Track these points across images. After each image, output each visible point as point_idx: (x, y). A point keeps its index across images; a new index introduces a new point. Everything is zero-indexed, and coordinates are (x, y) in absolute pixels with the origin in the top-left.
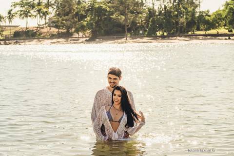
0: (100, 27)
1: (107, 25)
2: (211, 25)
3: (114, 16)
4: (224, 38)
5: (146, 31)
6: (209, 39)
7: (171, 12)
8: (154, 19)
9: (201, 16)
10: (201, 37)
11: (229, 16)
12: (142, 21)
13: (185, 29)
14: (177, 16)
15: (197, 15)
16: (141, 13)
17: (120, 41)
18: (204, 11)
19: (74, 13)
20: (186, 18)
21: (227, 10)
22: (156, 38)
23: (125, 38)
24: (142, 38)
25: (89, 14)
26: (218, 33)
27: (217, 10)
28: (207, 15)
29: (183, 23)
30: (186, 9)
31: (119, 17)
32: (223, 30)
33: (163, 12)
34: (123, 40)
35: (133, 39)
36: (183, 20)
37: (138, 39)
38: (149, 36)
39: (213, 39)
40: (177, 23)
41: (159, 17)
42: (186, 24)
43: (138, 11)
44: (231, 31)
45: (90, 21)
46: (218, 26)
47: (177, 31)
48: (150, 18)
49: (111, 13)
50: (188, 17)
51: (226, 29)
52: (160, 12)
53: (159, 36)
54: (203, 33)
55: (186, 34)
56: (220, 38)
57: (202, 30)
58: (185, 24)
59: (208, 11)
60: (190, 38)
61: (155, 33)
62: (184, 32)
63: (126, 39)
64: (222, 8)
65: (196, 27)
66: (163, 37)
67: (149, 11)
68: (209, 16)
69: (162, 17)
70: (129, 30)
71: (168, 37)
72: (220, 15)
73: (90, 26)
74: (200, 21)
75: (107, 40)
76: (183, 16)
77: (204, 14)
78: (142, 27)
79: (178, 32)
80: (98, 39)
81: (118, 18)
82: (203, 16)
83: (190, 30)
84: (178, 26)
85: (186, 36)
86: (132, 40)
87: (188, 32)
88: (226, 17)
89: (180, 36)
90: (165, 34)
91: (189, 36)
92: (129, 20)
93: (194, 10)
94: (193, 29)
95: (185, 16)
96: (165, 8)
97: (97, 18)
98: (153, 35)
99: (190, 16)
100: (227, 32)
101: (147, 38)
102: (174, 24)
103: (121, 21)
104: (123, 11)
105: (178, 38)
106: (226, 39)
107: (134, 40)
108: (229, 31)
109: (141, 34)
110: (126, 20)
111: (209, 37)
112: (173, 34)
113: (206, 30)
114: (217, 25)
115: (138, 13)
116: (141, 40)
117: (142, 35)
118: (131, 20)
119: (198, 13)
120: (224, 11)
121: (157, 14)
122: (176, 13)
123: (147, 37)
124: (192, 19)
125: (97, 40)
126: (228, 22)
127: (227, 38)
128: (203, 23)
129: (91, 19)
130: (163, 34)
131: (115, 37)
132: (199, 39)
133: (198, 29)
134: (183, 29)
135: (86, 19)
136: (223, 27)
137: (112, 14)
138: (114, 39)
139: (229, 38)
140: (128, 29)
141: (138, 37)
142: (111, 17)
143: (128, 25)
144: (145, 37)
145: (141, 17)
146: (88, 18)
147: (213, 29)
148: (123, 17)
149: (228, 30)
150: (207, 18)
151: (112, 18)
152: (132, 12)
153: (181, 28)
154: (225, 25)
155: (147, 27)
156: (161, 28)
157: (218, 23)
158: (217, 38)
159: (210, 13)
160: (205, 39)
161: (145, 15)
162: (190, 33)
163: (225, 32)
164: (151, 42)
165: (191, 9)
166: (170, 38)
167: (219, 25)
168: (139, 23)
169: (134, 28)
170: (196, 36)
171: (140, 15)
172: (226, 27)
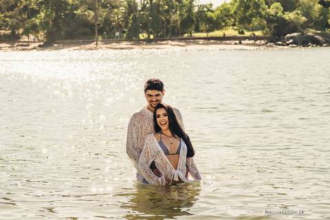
0: (59, 27)
1: (69, 24)
2: (215, 24)
3: (78, 12)
4: (233, 42)
5: (124, 32)
6: (212, 44)
7: (159, 6)
8: (135, 15)
9: (201, 12)
10: (201, 41)
11: (239, 12)
12: (118, 19)
13: (178, 30)
14: (167, 11)
15: (196, 10)
16: (117, 8)
17: (88, 46)
18: (205, 4)
19: (22, 7)
20: (181, 15)
21: (237, 4)
22: (139, 42)
23: (95, 43)
24: (118, 42)
25: (43, 9)
26: (224, 35)
27: (223, 3)
28: (209, 10)
29: (177, 21)
30: (180, 1)
31: (86, 13)
32: (230, 32)
33: (148, 5)
34: (93, 45)
35: (106, 44)
36: (175, 17)
37: (114, 44)
38: (129, 39)
39: (217, 44)
40: (168, 21)
41: (142, 13)
42: (181, 23)
43: (113, 4)
44: (243, 33)
45: (45, 18)
46: (225, 26)
47: (167, 33)
48: (130, 15)
49: (74, 7)
50: (183, 13)
51: (235, 30)
52: (144, 7)
53: (143, 40)
54: (204, 35)
55: (180, 37)
56: (228, 42)
57: (202, 31)
58: (179, 23)
59: (211, 5)
60: (187, 42)
61: (137, 36)
62: (178, 34)
63: (97, 44)
65: (193, 27)
66: (148, 41)
67: (129, 5)
68: (212, 12)
69: (147, 13)
70: (101, 32)
71: (155, 41)
72: (227, 10)
73: (45, 25)
74: (199, 19)
75: (69, 45)
76: (176, 11)
77: (205, 9)
78: (119, 27)
79: (170, 34)
80: (56, 43)
81: (85, 15)
82: (204, 12)
83: (186, 31)
84: (168, 26)
85: (180, 40)
86: (105, 46)
87: (183, 34)
88: (235, 13)
89: (172, 40)
90: (152, 37)
91: (185, 39)
92: (101, 17)
93: (191, 3)
94: (190, 29)
95: (178, 12)
97: (54, 14)
98: (134, 38)
99: (186, 12)
100: (236, 33)
101: (126, 43)
102: (163, 23)
103: (90, 18)
104: (91, 4)
105: (170, 42)
106: (236, 44)
107: (108, 46)
108: (239, 33)
109: (117, 37)
110: (96, 17)
111: (212, 41)
112: (162, 36)
113: (208, 31)
114: (223, 24)
115: (113, 7)
116: (118, 46)
117: (119, 39)
118: (103, 17)
119: (197, 8)
120: (231, 4)
121: (139, 8)
122: (167, 7)
123: (126, 40)
124: (188, 16)
125: (55, 45)
126: (238, 20)
127: (238, 42)
128: (204, 21)
129: (47, 16)
130: (149, 37)
131: (81, 41)
132: (198, 44)
133: (197, 30)
134: (176, 30)
135: (38, 16)
136: (231, 27)
137: (77, 9)
138: (78, 44)
139: (240, 43)
140: (98, 30)
141: (114, 42)
142: (75, 12)
143: (99, 25)
144: (123, 40)
145: (117, 14)
146: (43, 14)
147: (218, 29)
148: (92, 13)
149: (237, 32)
150: (210, 14)
151: (76, 14)
152: (104, 6)
153: (174, 28)
154: (234, 25)
155: (126, 26)
156: (145, 28)
157: (224, 21)
158: (224, 42)
159: (214, 8)
160: (207, 44)
161: (122, 9)
162: (186, 35)
163: (234, 34)
164: (131, 48)
165: (187, 2)
166: (159, 42)
168: (114, 21)
169: (107, 28)
170: (195, 40)
171: (116, 10)
172: (235, 27)
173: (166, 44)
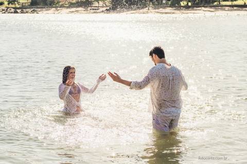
6: (235, 10)
10: (227, 8)
17: (141, 11)
22: (179, 7)
23: (147, 8)
24: (164, 8)
26: (245, 4)
34: (145, 10)
37: (161, 9)
38: (172, 6)
39: (239, 10)
47: (201, 1)
53: (184, 7)
54: (229, 3)
55: (211, 5)
57: (228, 1)
60: (216, 9)
61: (179, 3)
62: (209, 3)
66: (187, 7)
71: (192, 7)
79: (203, 2)
85: (211, 7)
86: (154, 10)
87: (213, 2)
89: (205, 7)
90: (190, 4)
91: (214, 6)
98: (177, 5)
105: (203, 8)
107: (157, 10)
109: (164, 4)
111: (235, 8)
112: (197, 4)
113: (232, 1)
116: (164, 10)
123: (170, 7)
125: (118, 9)
130: (188, 4)
132: (225, 10)
141: (161, 7)
144: (168, 7)
158: (244, 9)
160: (231, 10)
162: (216, 3)
164: (173, 13)
166: (195, 8)
170: (222, 7)
173: (200, 10)
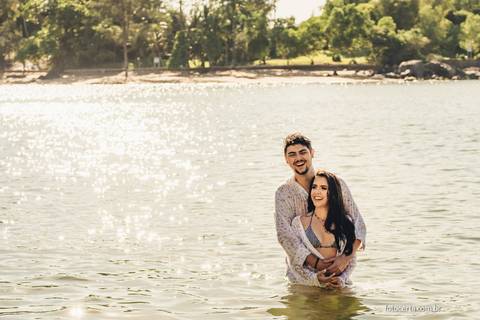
0: (70, 50)
1: (85, 45)
2: (298, 47)
3: (98, 28)
4: (325, 73)
5: (167, 58)
6: (295, 75)
7: (217, 20)
8: (183, 34)
9: (278, 29)
10: (279, 72)
12: (158, 39)
13: (246, 55)
14: (230, 28)
15: (271, 26)
16: (156, 22)
17: (113, 78)
18: (284, 17)
19: (15, 19)
20: (249, 33)
21: (331, 17)
22: (188, 72)
23: (124, 73)
24: (158, 72)
25: (45, 23)
26: (313, 63)
27: (309, 16)
28: (291, 26)
29: (244, 42)
30: (247, 13)
31: (110, 29)
32: (321, 58)
33: (201, 19)
34: (121, 76)
35: (140, 75)
36: (241, 36)
37: (152, 75)
38: (173, 68)
39: (302, 75)
40: (231, 43)
42: (249, 45)
43: (150, 17)
44: (338, 59)
45: (48, 36)
46: (313, 49)
47: (230, 59)
48: (174, 33)
49: (92, 20)
50: (252, 30)
51: (328, 55)
52: (195, 21)
53: (195, 70)
54: (283, 62)
55: (249, 65)
56: (318, 72)
57: (280, 57)
58: (247, 44)
59: (293, 19)
60: (258, 73)
61: (186, 64)
62: (245, 61)
63: (127, 75)
64: (320, 13)
65: (268, 51)
66: (202, 71)
67: (173, 17)
68: (295, 29)
69: (200, 30)
70: (132, 57)
71: (212, 71)
72: (317, 27)
73: (48, 47)
74: (276, 39)
76: (242, 28)
77: (285, 25)
78: (159, 50)
79: (233, 61)
80: (66, 73)
81: (108, 32)
82: (283, 29)
83: (256, 56)
84: (231, 49)
85: (249, 70)
86: (139, 77)
87: (252, 61)
88: (328, 31)
89: (237, 70)
90: (207, 65)
91: (255, 68)
92: (133, 35)
93: (264, 15)
94: (263, 54)
95: (245, 29)
96: (206, 11)
97: (63, 31)
98: (181, 66)
99: (257, 29)
100: (329, 60)
101: (170, 73)
102: (224, 45)
103: (115, 38)
104: (118, 16)
105: (234, 72)
106: (329, 75)
107: (143, 77)
108: (334, 60)
109: (157, 65)
110: (124, 35)
111: (295, 71)
112: (222, 64)
113: (288, 57)
114: (311, 47)
115: (150, 21)
116: (157, 77)
117: (159, 67)
118: (136, 35)
119: (273, 23)
120: (322, 18)
121: (189, 23)
122: (228, 21)
123: (169, 70)
124: (260, 35)
125: (65, 76)
126: (331, 40)
127: (332, 73)
128: (283, 42)
129: (52, 33)
130: (203, 65)
131: (103, 70)
132: (275, 75)
133: (273, 55)
134: (243, 56)
135: (39, 33)
136: (322, 51)
137: (96, 23)
138: (100, 75)
139: (335, 74)
140: (129, 54)
141: (152, 72)
142: (94, 28)
143: (129, 47)
144: (165, 70)
145: (155, 30)
146: (45, 31)
147: (303, 54)
148: (119, 30)
149: (331, 58)
150: (291, 32)
151: (94, 31)
152: (137, 20)
153: (240, 52)
154: (326, 48)
155: (169, 49)
156: (197, 51)
157: (312, 43)
158: (312, 72)
159: (297, 23)
160: (288, 75)
161: (164, 25)
162: (257, 63)
163: (326, 62)
165: (259, 15)
166: (218, 73)
167: (315, 48)
168: (152, 41)
169: (141, 51)
170: (270, 70)
171: (154, 26)
172: (328, 52)
173: (228, 75)
